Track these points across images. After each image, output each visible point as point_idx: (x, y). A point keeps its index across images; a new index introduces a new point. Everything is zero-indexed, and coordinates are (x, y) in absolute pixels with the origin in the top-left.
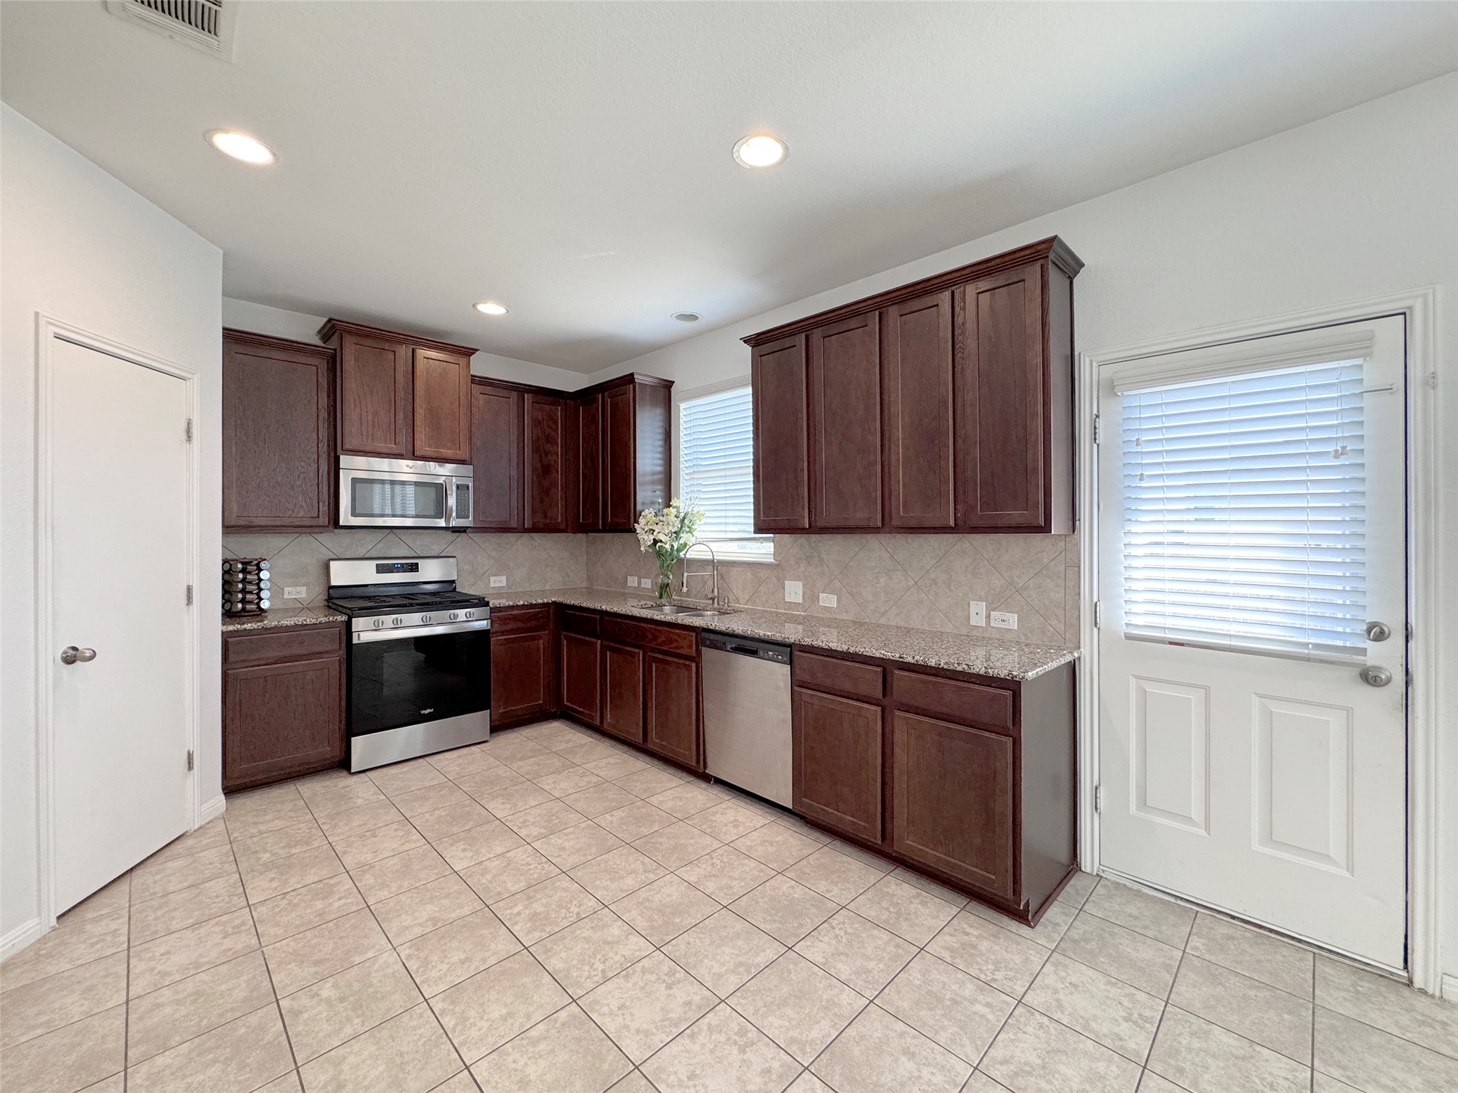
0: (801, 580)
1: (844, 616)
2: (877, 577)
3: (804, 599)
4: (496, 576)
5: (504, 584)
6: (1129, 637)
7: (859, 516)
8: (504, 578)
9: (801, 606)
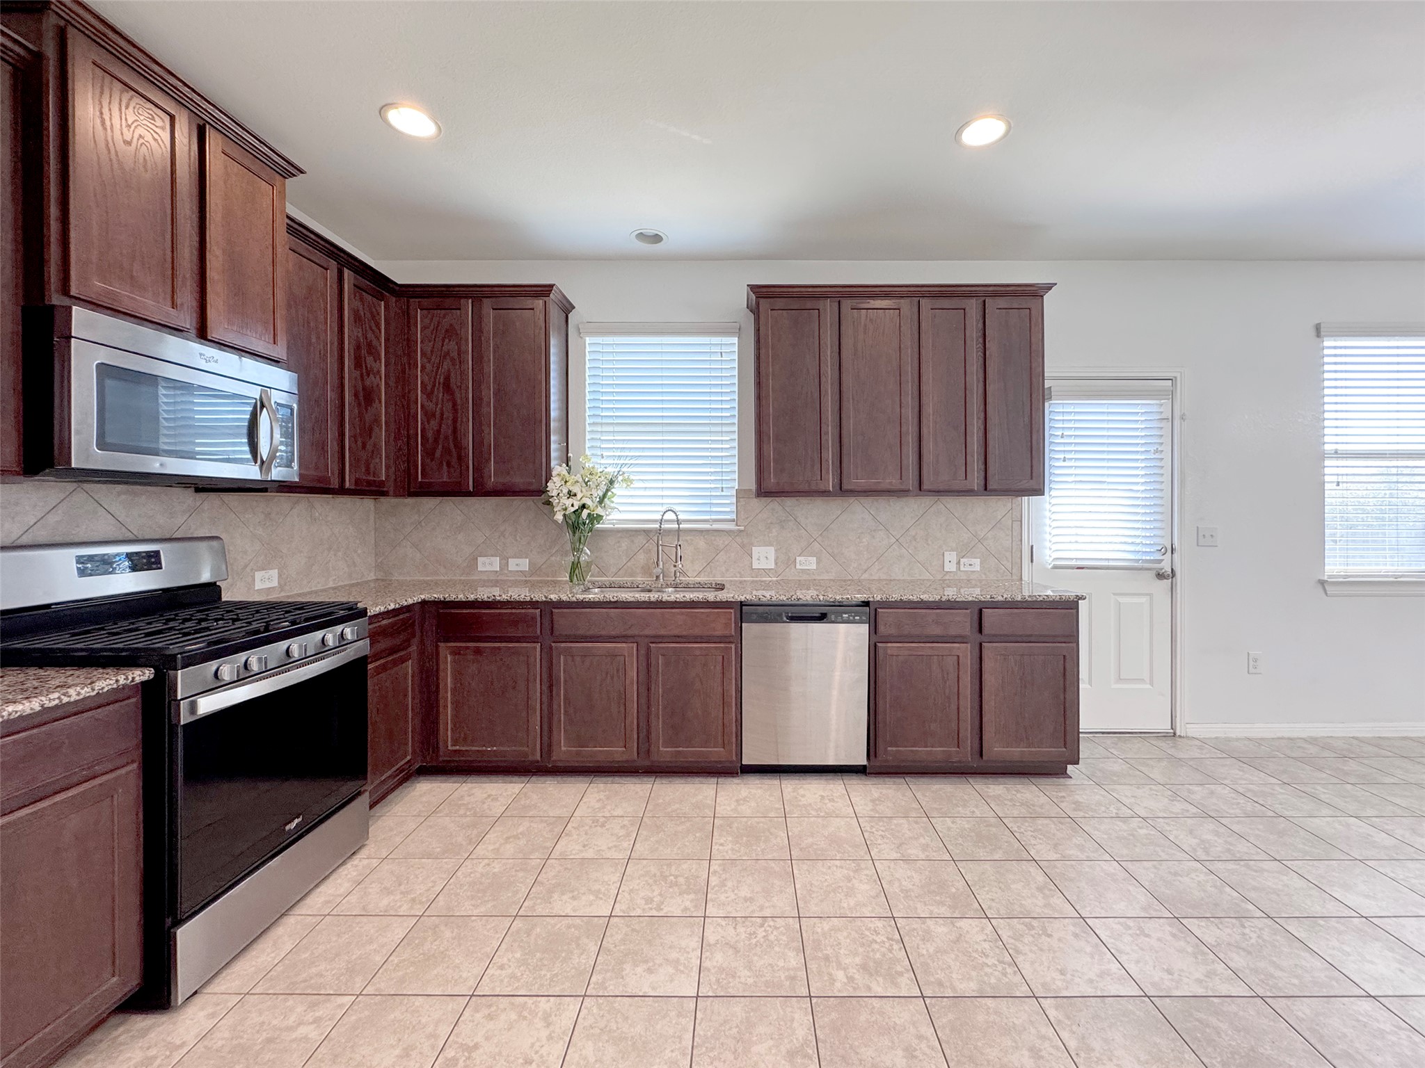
0: (772, 545)
1: (825, 577)
2: (859, 537)
3: (776, 564)
4: (263, 569)
5: (275, 583)
6: (1055, 567)
7: (892, 481)
8: (274, 573)
9: (772, 571)
